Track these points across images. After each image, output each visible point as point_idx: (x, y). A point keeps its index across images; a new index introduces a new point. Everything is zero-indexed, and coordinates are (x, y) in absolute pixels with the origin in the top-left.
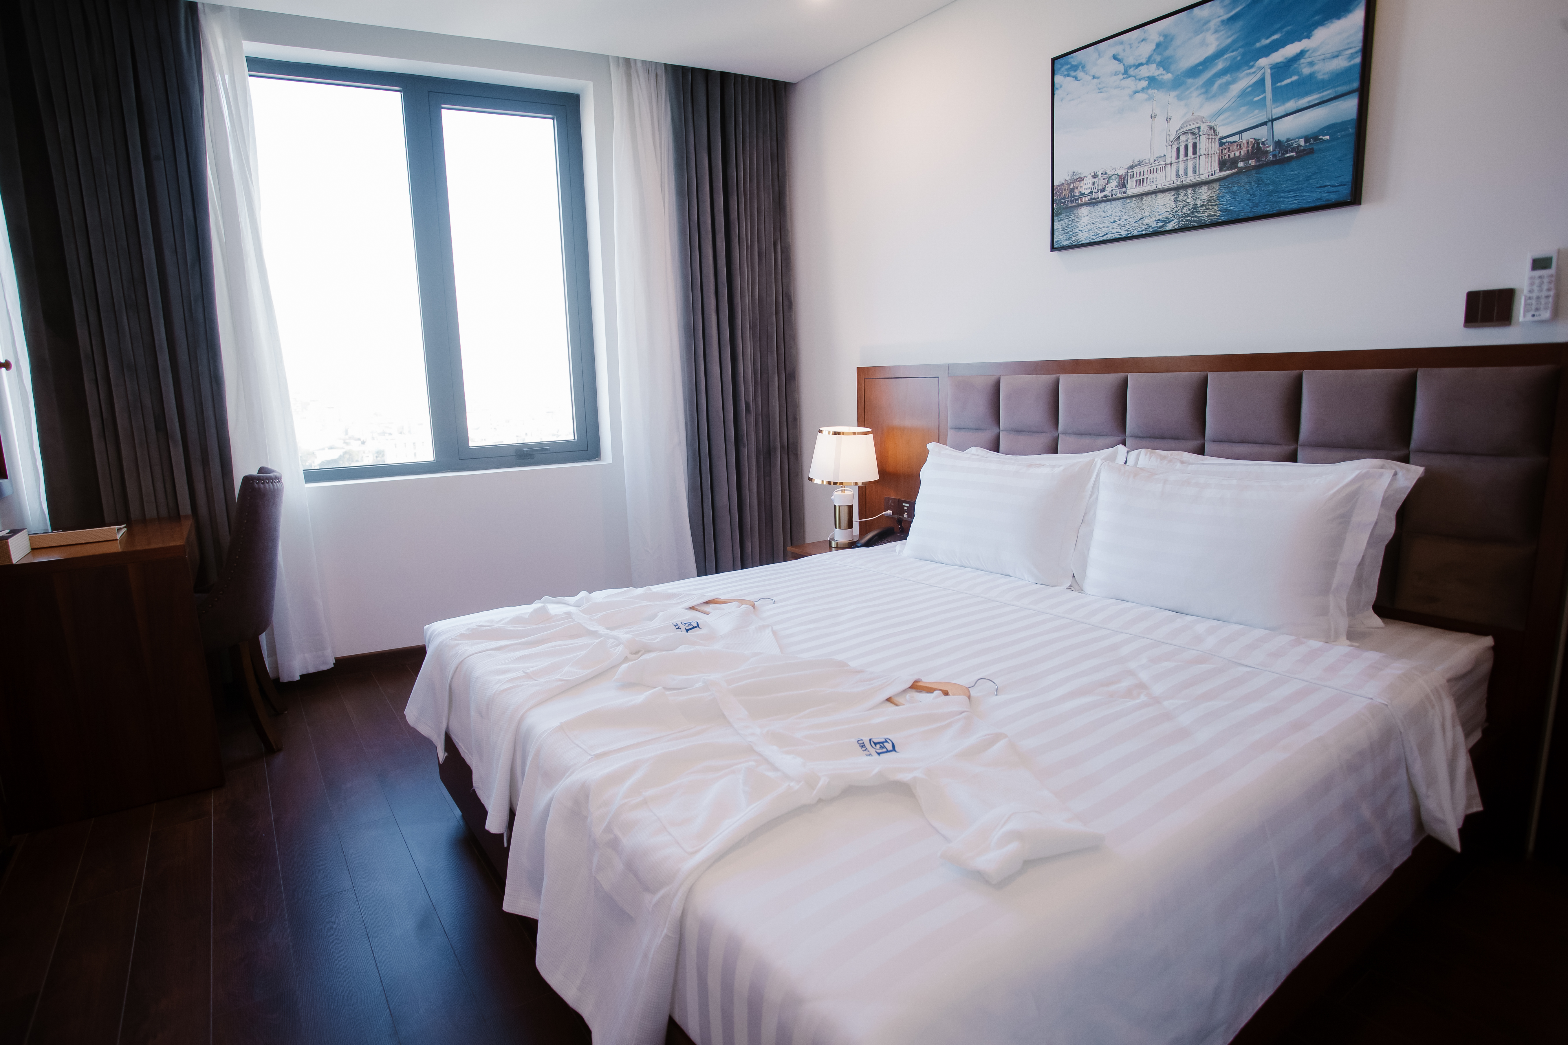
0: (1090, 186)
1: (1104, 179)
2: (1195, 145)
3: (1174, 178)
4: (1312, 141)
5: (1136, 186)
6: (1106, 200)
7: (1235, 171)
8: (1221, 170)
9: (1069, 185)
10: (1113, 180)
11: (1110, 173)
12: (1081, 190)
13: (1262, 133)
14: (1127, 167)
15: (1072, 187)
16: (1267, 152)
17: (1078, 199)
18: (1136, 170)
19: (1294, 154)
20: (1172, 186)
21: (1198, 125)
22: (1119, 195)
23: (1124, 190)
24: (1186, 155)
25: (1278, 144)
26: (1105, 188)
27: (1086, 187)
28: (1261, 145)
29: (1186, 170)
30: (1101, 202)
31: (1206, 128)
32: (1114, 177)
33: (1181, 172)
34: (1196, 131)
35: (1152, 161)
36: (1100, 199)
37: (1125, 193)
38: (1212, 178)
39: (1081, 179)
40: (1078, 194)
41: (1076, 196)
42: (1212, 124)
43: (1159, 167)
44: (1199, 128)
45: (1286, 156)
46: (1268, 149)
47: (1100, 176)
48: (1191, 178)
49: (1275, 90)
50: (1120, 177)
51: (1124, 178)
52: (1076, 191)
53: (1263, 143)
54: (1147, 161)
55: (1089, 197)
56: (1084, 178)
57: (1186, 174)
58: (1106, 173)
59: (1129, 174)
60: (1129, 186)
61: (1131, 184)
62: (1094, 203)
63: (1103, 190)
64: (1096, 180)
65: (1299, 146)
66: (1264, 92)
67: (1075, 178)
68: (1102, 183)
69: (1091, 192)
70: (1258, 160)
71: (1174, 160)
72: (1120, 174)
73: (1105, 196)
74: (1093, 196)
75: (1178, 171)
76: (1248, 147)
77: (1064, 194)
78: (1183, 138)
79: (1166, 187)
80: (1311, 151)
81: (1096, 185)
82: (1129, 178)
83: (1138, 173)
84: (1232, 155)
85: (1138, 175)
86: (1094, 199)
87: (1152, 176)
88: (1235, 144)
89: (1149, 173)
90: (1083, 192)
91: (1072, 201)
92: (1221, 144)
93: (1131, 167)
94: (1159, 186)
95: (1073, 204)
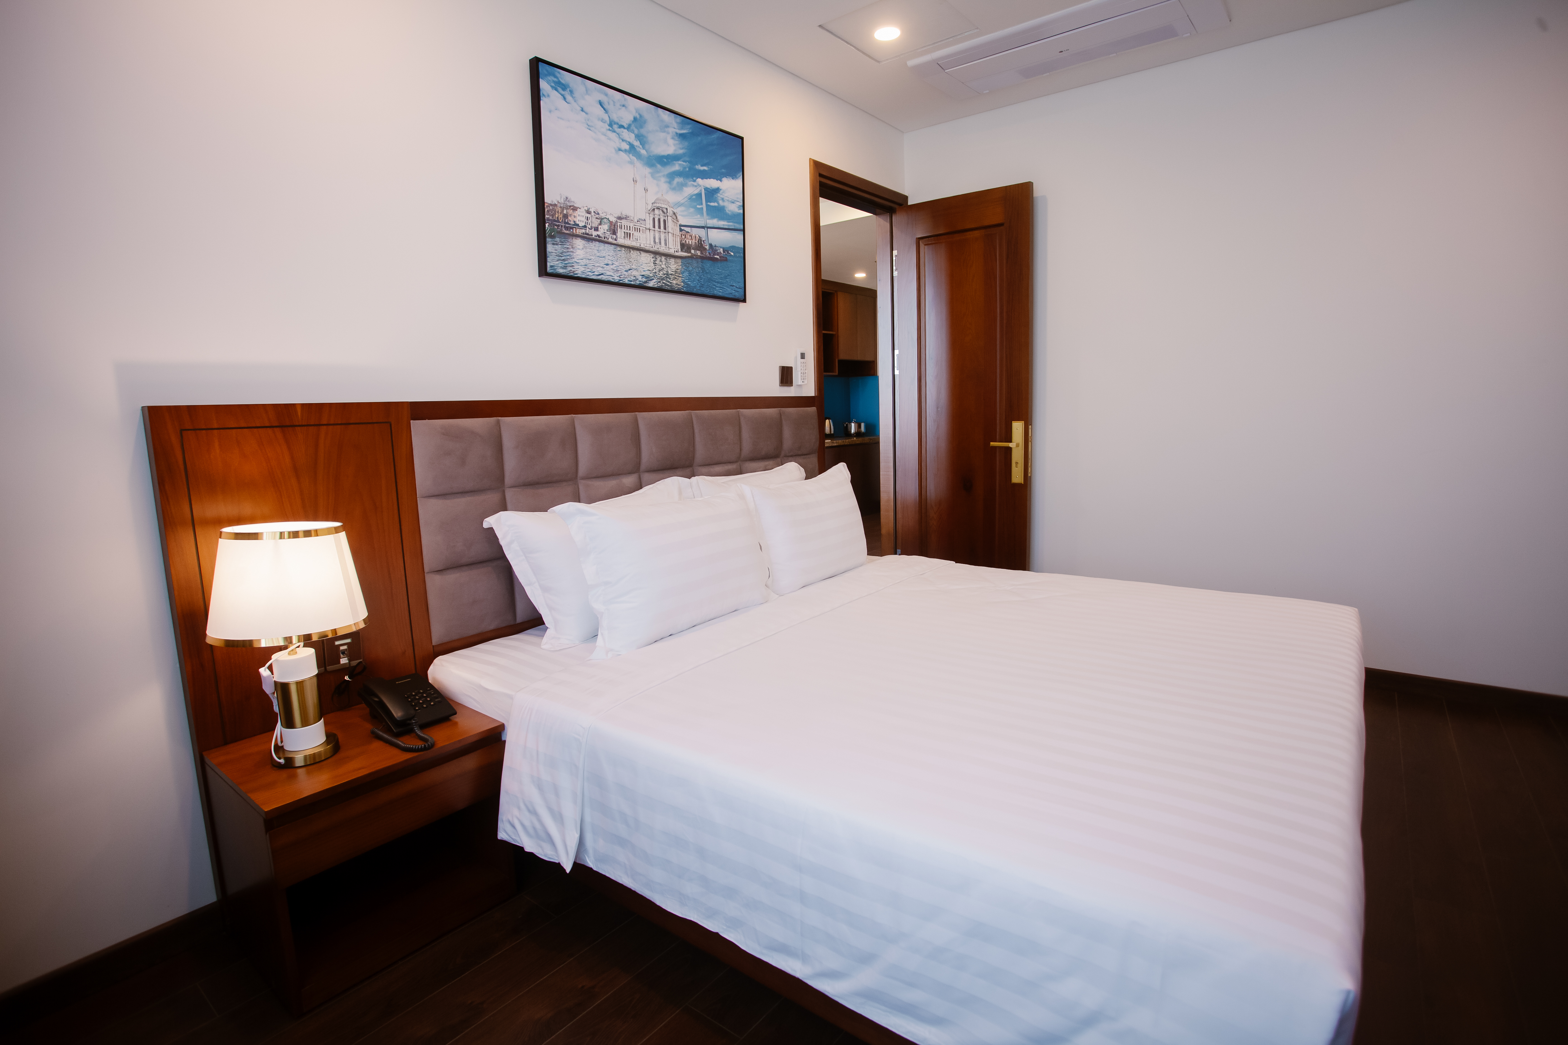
0: (584, 219)
1: (597, 218)
2: (665, 221)
3: (652, 243)
4: (726, 253)
5: (624, 237)
6: (599, 240)
7: (689, 255)
8: (682, 250)
9: (562, 208)
10: (605, 223)
11: (602, 215)
12: (575, 220)
13: (701, 233)
14: (616, 216)
15: (565, 212)
16: (706, 249)
17: (572, 228)
18: (624, 222)
19: (718, 257)
20: (651, 249)
21: (666, 207)
22: (610, 240)
23: (614, 237)
24: (660, 227)
25: (711, 245)
26: (598, 228)
27: (579, 218)
28: (702, 243)
29: (660, 239)
30: (596, 240)
31: (671, 212)
32: (605, 220)
33: (657, 240)
34: (665, 211)
35: (636, 221)
36: (594, 236)
37: (616, 240)
38: (677, 254)
39: (575, 209)
40: (572, 223)
41: (570, 224)
42: (675, 211)
43: (641, 228)
44: (667, 209)
45: (715, 256)
46: (706, 247)
47: (593, 214)
48: (663, 249)
49: (707, 206)
50: (611, 222)
51: (615, 226)
52: (570, 218)
53: (703, 241)
54: (632, 219)
55: (584, 231)
56: (577, 208)
57: (660, 243)
58: (598, 214)
59: (619, 224)
60: (619, 234)
61: (620, 233)
62: (587, 238)
63: (596, 229)
64: (589, 215)
65: (720, 253)
66: (702, 204)
67: (569, 204)
68: (596, 223)
69: (585, 227)
70: (702, 253)
71: (651, 227)
72: (611, 220)
73: (599, 236)
74: (587, 232)
75: (655, 238)
76: (696, 240)
77: (557, 216)
78: (657, 211)
79: (647, 248)
80: (726, 260)
81: (590, 221)
82: (619, 227)
83: (626, 226)
84: (687, 242)
85: (626, 228)
86: (588, 234)
87: (636, 234)
88: (689, 234)
89: (634, 230)
90: (577, 223)
91: (567, 228)
92: (681, 230)
93: (620, 218)
94: (642, 246)
95: (567, 232)
